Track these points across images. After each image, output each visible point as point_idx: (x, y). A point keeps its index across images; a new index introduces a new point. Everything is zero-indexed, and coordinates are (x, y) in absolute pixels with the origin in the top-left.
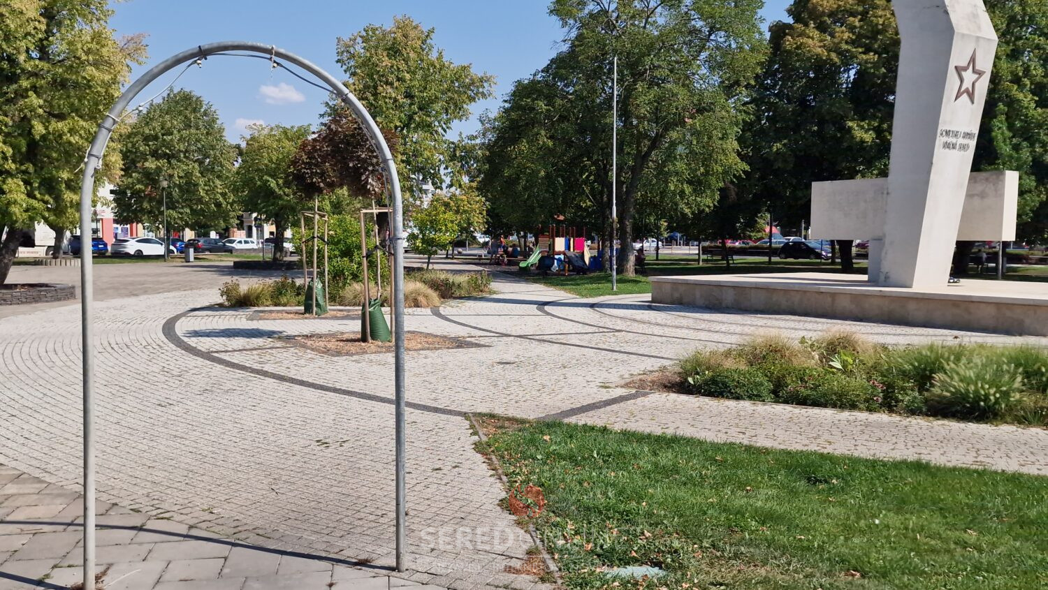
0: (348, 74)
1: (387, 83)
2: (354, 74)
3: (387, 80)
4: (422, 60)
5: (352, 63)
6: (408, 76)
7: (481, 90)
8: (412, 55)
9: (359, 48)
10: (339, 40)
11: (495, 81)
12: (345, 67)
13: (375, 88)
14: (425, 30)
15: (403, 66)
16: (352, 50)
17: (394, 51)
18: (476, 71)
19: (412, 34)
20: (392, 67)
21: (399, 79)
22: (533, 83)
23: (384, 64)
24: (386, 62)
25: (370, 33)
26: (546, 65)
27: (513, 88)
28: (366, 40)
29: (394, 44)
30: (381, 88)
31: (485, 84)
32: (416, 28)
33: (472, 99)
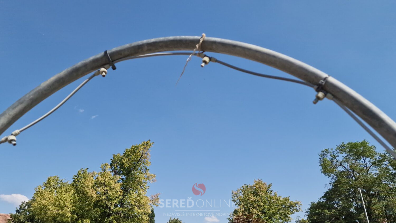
0: (237, 206)
2: (240, 205)
4: (267, 197)
5: (238, 201)
6: (262, 204)
7: (295, 208)
8: (263, 195)
9: (241, 195)
11: (301, 204)
12: (235, 203)
14: (268, 184)
15: (260, 200)
16: (238, 195)
17: (255, 194)
19: (263, 187)
20: (255, 200)
21: (258, 206)
22: (319, 203)
24: (253, 198)
25: (245, 188)
28: (243, 191)
29: (255, 191)
30: (251, 210)
31: (297, 205)
32: (264, 184)
33: (292, 212)
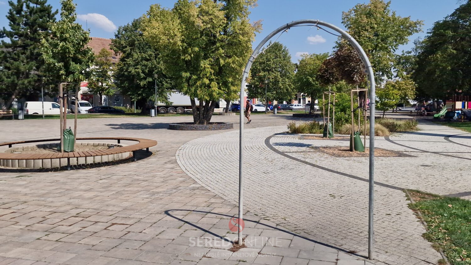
0: (347, 28)
1: (365, 30)
2: (349, 28)
3: (365, 29)
4: (383, 18)
5: (349, 23)
6: (376, 26)
7: (415, 28)
8: (379, 15)
9: (353, 15)
10: (343, 12)
11: (423, 23)
12: (345, 25)
13: (359, 33)
14: (386, 3)
15: (373, 21)
16: (349, 17)
17: (369, 15)
18: (413, 20)
19: (379, 6)
20: (368, 22)
21: (371, 28)
22: (445, 22)
23: (364, 21)
24: (365, 20)
25: (358, 8)
26: (453, 12)
27: (434, 26)
28: (356, 11)
29: (370, 11)
30: (362, 33)
31: (417, 26)
32: (381, 2)
33: (410, 34)
